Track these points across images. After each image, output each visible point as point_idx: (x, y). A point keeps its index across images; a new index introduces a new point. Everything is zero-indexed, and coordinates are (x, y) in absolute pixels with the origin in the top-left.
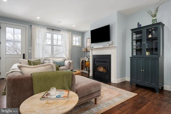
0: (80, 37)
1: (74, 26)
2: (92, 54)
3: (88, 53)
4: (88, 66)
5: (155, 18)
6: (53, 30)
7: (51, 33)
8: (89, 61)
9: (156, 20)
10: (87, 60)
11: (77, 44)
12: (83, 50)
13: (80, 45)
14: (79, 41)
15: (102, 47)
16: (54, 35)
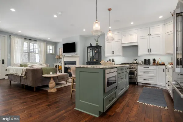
0: (53, 46)
1: (49, 38)
2: (64, 60)
3: (60, 60)
4: (61, 69)
5: (97, 43)
6: (30, 40)
7: (28, 42)
8: (61, 65)
9: (97, 44)
10: (60, 65)
11: (51, 52)
12: (56, 57)
13: (53, 53)
14: (52, 50)
15: (71, 56)
16: (30, 44)
